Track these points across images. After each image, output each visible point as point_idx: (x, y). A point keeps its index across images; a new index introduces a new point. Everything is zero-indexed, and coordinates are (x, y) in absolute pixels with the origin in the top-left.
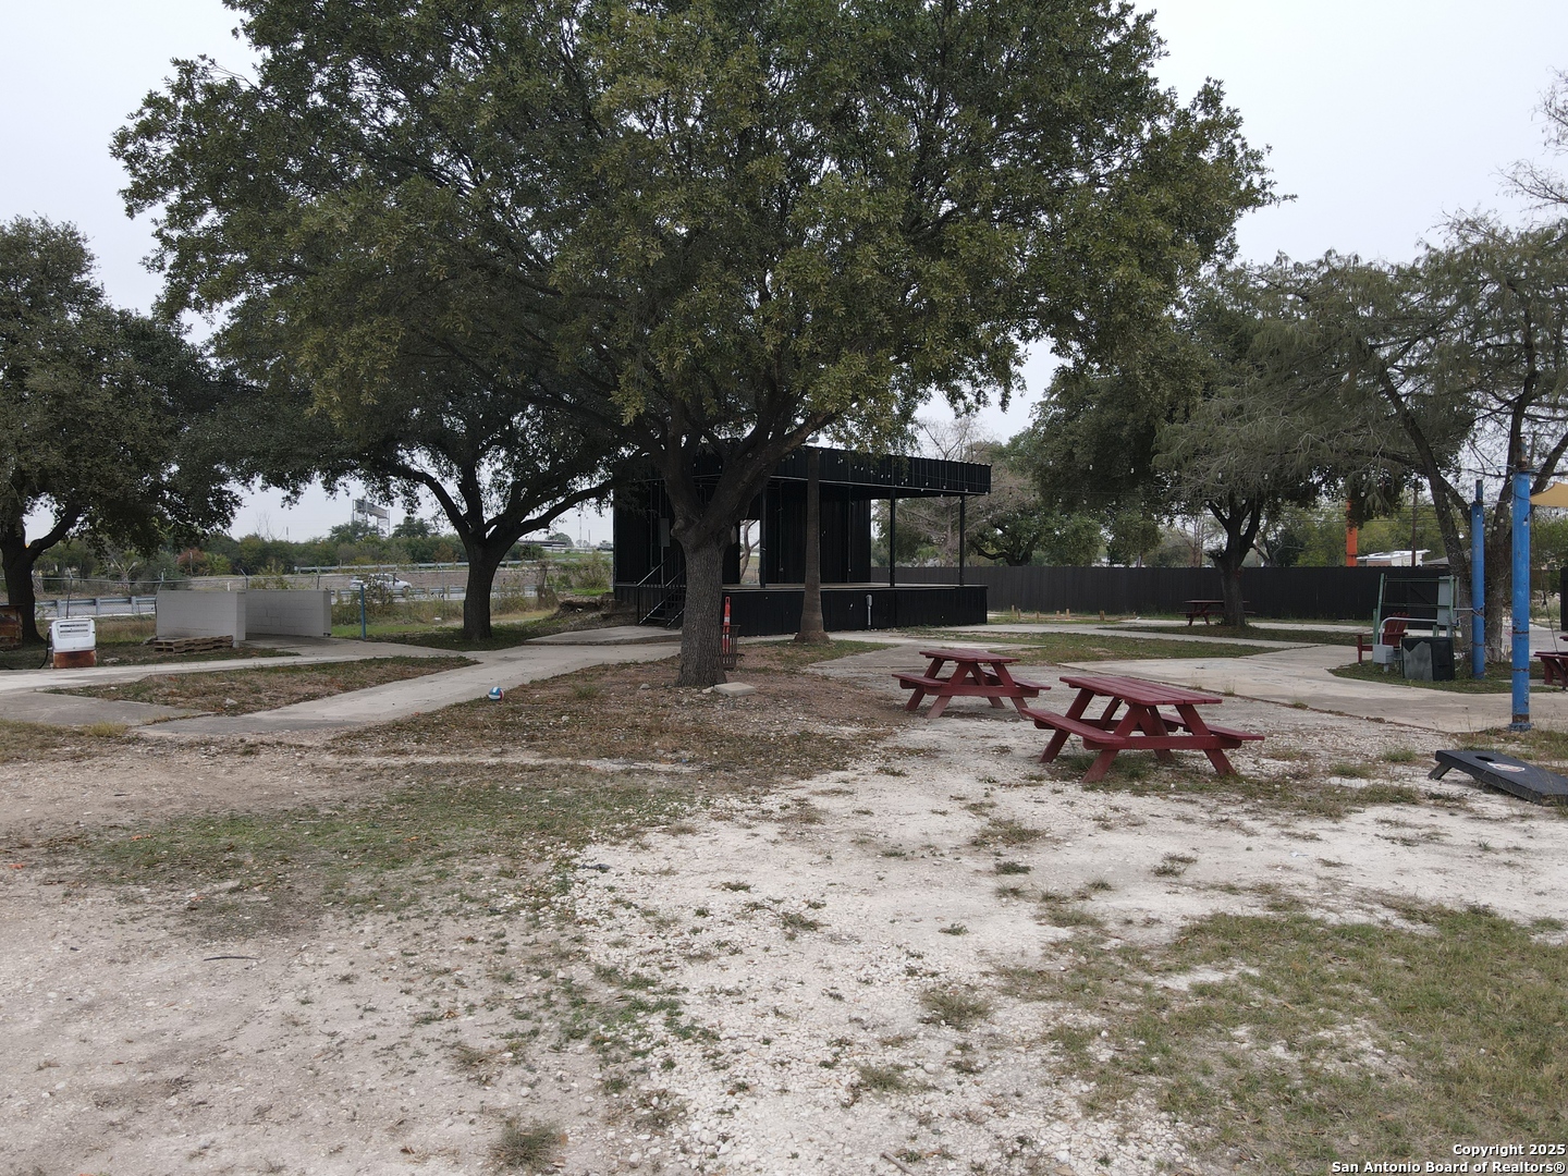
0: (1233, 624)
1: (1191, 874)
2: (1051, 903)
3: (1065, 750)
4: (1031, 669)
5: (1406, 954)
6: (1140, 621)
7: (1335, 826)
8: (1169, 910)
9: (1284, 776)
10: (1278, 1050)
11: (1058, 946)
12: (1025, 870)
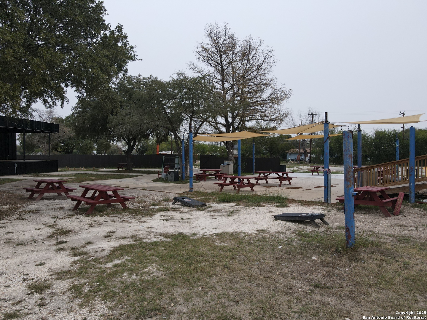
0: (129, 170)
1: (115, 236)
2: (74, 250)
3: (81, 206)
4: (71, 184)
5: (165, 246)
6: (105, 170)
7: (151, 218)
8: (108, 246)
9: (140, 207)
10: (134, 277)
11: (75, 262)
12: (66, 242)
